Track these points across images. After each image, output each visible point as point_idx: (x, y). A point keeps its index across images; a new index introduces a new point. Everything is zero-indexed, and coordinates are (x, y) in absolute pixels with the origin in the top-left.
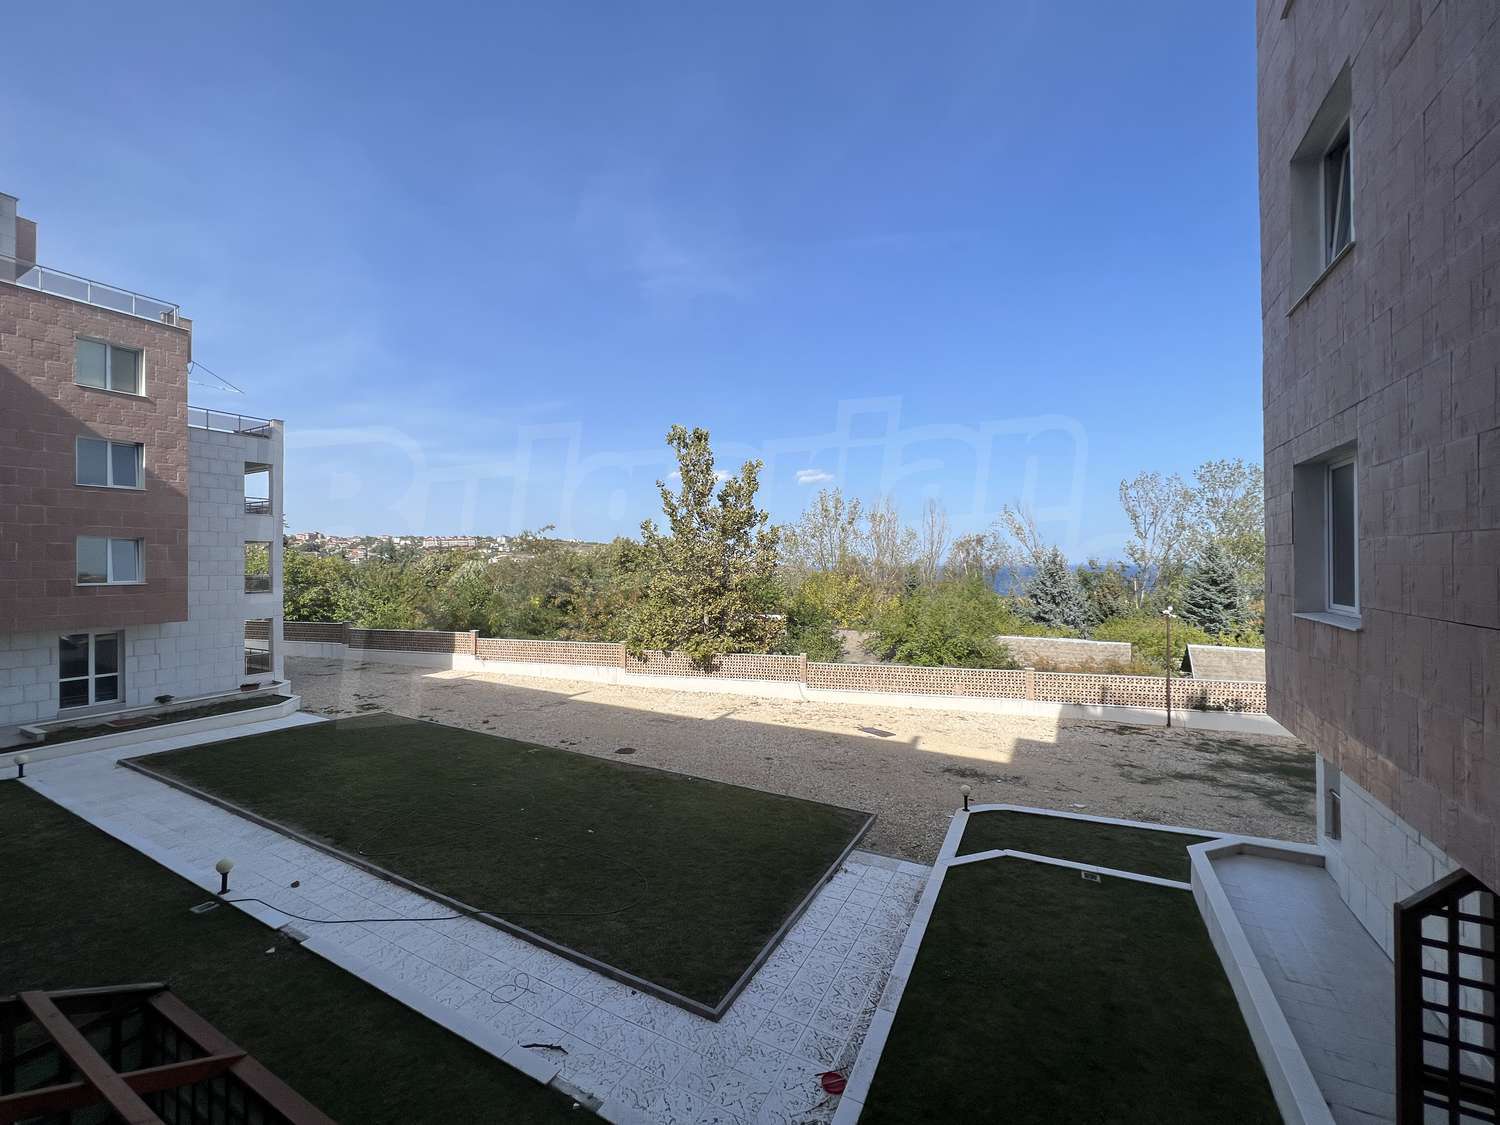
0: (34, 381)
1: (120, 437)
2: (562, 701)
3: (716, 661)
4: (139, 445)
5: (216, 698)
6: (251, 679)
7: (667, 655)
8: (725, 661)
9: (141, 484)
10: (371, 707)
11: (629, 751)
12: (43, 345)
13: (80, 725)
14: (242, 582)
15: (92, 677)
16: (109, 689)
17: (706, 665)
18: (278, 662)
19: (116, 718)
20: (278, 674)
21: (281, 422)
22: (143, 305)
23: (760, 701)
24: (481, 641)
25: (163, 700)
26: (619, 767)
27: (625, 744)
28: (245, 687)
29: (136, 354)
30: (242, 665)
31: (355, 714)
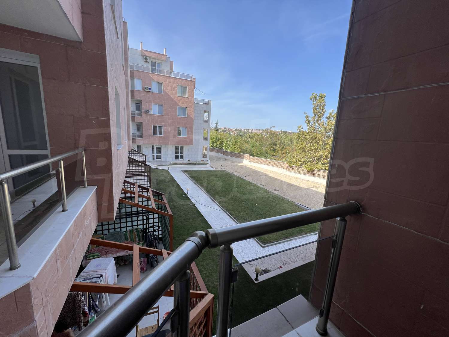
0: (172, 96)
1: (184, 106)
2: (265, 175)
3: (314, 172)
4: (186, 108)
5: (197, 162)
7: (299, 168)
8: (318, 172)
9: (186, 116)
10: (223, 168)
11: (276, 190)
12: (173, 88)
13: (177, 163)
14: (202, 138)
15: (179, 154)
16: (182, 157)
17: (311, 172)
19: (182, 163)
20: (208, 159)
21: (210, 100)
22: (188, 76)
24: (251, 157)
26: (272, 193)
28: (201, 160)
29: (186, 88)
30: (202, 156)
31: (220, 170)
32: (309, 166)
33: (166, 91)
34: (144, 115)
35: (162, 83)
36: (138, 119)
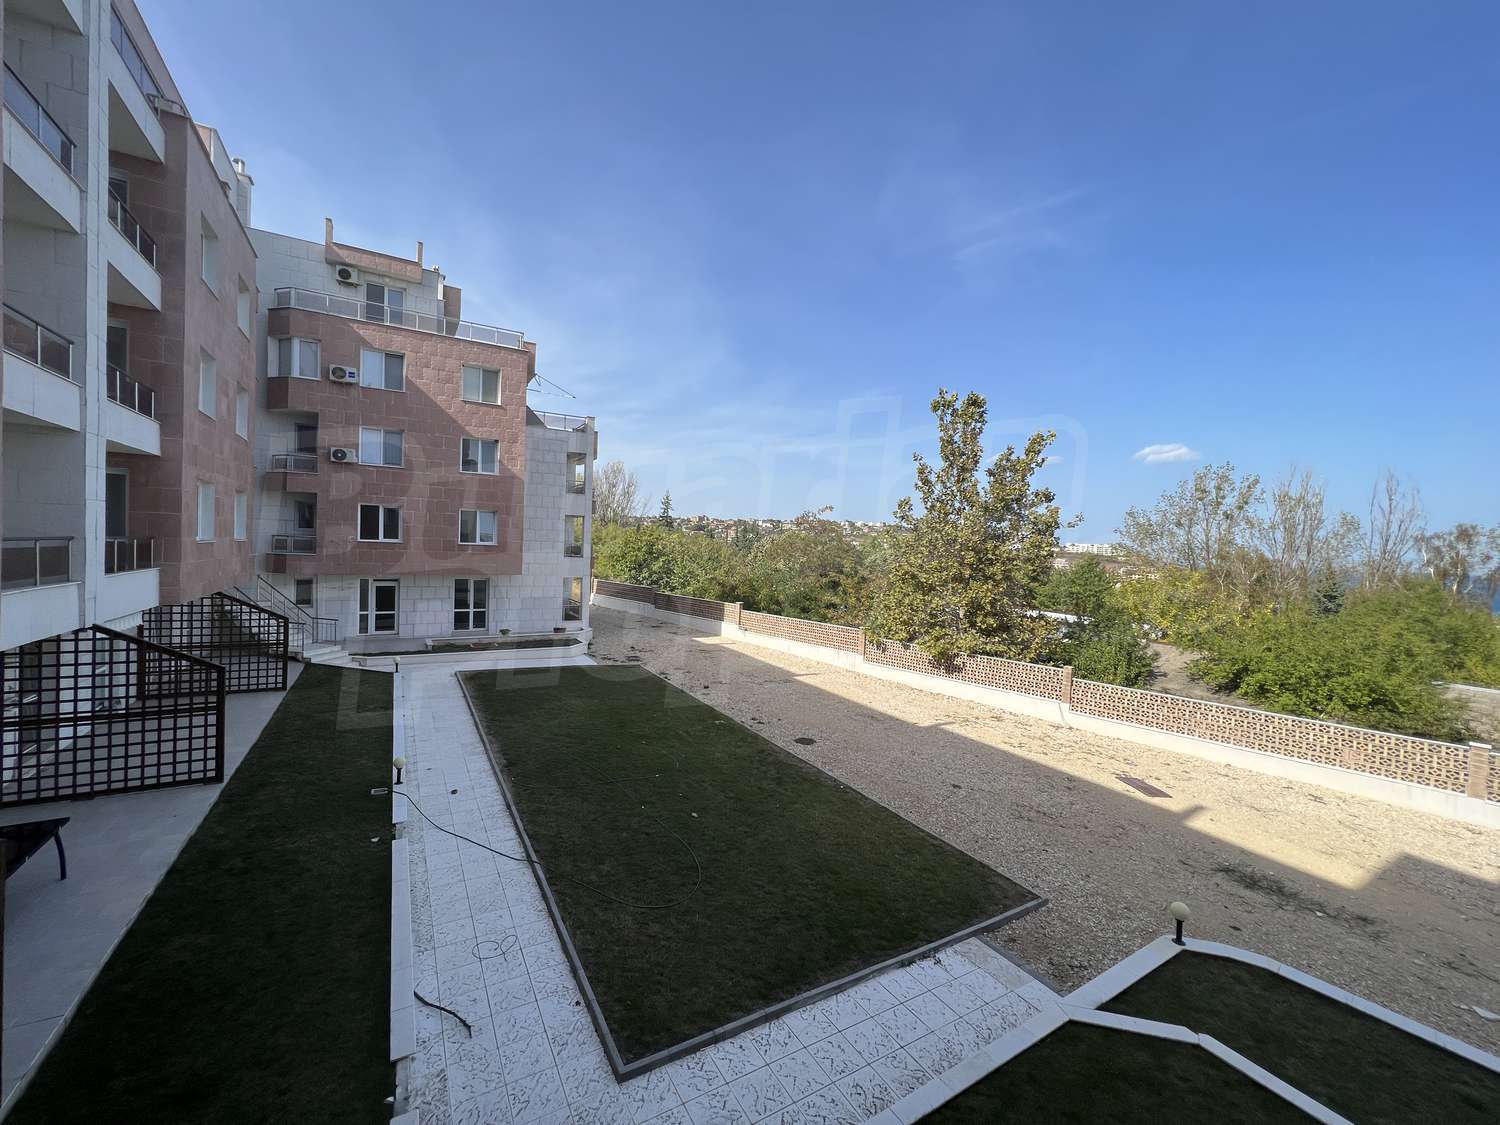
0: (440, 400)
1: (485, 436)
2: (787, 678)
3: (958, 661)
4: (497, 441)
5: (536, 636)
6: (561, 624)
7: (907, 647)
8: (970, 662)
9: (497, 472)
10: (637, 659)
11: (806, 742)
12: (445, 373)
13: (458, 643)
14: (561, 547)
15: (471, 610)
16: (480, 619)
17: (946, 663)
18: (585, 614)
19: (477, 641)
20: (584, 622)
21: (593, 418)
22: (503, 336)
23: (1005, 716)
24: (746, 613)
25: (504, 632)
26: (782, 756)
27: (809, 735)
28: (557, 630)
29: (496, 373)
30: (560, 614)
31: (619, 663)
32: (938, 639)
33: (418, 382)
34: (322, 466)
35: (401, 357)
36: (302, 483)
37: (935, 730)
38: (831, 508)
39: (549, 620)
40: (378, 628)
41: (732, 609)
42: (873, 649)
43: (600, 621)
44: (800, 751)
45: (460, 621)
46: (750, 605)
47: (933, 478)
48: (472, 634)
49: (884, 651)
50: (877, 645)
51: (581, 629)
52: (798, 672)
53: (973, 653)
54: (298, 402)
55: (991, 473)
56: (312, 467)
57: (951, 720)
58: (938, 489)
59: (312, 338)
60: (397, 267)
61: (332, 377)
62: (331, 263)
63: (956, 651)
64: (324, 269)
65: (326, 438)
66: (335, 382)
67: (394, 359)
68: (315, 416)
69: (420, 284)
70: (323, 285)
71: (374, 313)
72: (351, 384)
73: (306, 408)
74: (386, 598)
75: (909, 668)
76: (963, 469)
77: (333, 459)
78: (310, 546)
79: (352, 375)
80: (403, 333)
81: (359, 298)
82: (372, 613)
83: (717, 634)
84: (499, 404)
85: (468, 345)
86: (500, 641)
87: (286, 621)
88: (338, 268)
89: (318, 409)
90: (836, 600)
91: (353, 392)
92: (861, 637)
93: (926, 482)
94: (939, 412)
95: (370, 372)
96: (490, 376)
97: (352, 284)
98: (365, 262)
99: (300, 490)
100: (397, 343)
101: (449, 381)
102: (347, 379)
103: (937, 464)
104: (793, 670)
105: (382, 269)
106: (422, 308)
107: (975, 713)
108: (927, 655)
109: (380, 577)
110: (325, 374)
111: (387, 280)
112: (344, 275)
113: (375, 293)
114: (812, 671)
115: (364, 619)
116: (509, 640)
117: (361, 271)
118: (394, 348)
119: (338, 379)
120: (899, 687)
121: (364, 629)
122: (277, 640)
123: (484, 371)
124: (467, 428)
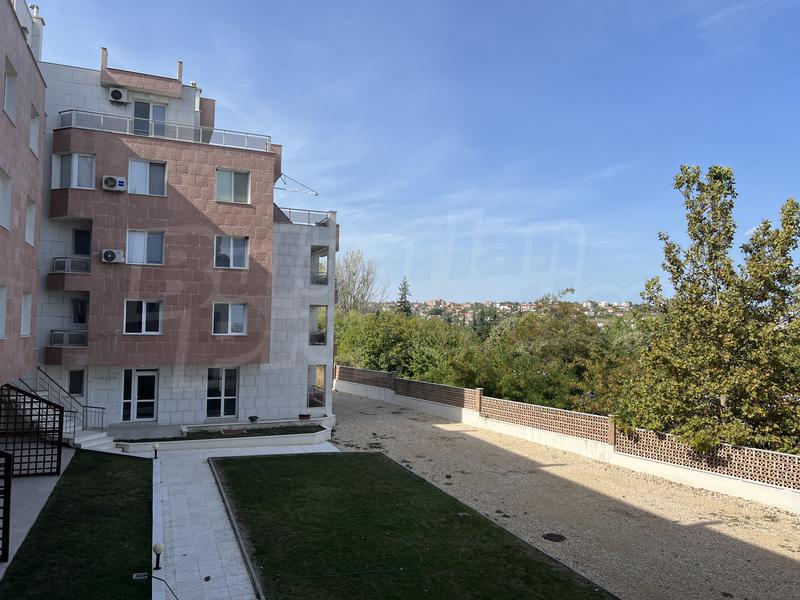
1: (237, 234)
2: (532, 468)
3: (722, 453)
4: (247, 238)
5: (283, 423)
6: (306, 411)
7: (662, 438)
8: (736, 455)
9: (247, 265)
10: (378, 445)
11: (556, 538)
12: (201, 177)
13: (210, 430)
14: (306, 337)
15: (223, 398)
16: (231, 408)
17: (708, 456)
18: (329, 399)
19: (227, 428)
20: (328, 409)
21: (334, 213)
22: (252, 140)
24: (486, 399)
25: (253, 419)
26: (529, 554)
27: (558, 531)
28: (302, 417)
29: (247, 175)
30: (305, 400)
32: (697, 429)
33: (178, 187)
34: (96, 268)
35: (163, 165)
36: (75, 282)
37: (699, 530)
38: (572, 290)
39: (293, 407)
40: (139, 415)
41: (472, 394)
42: (623, 439)
43: (343, 407)
44: (551, 549)
45: (213, 408)
46: (490, 391)
47: (681, 257)
48: (223, 421)
49: (636, 441)
50: (628, 435)
51: (326, 415)
52: (544, 462)
53: (740, 443)
54: (77, 210)
55: (746, 249)
56: (86, 268)
57: (716, 518)
58: (688, 269)
59: (89, 153)
60: (160, 85)
61: (105, 187)
62: (105, 86)
63: (718, 442)
64: (100, 91)
65: (99, 241)
66: (106, 191)
67: (158, 167)
68: (89, 222)
69: (180, 98)
70: (98, 105)
71: (141, 128)
72: (119, 192)
73: (82, 215)
74: (148, 387)
75: (666, 460)
76: (715, 247)
77: (104, 260)
78: (81, 340)
79: (121, 184)
80: (166, 143)
81: (128, 115)
82: (134, 401)
83: (458, 420)
84: (249, 203)
85: (221, 151)
86: (249, 427)
87: (62, 410)
88: (112, 89)
89: (92, 215)
90: (581, 385)
91: (122, 199)
92: (611, 426)
93: (675, 261)
94: (683, 189)
95: (137, 181)
96: (241, 178)
97: (122, 103)
98: (133, 82)
99: (75, 289)
100: (160, 153)
101: (204, 184)
102: (118, 188)
103: (684, 242)
104: (539, 459)
105: (147, 87)
106: (181, 120)
107: (746, 511)
108: (685, 447)
109: (142, 367)
110: (99, 183)
111: (152, 97)
112: (116, 95)
113: (142, 110)
114: (559, 461)
115: (127, 407)
116: (257, 427)
117: (131, 90)
118: (157, 158)
119: (109, 188)
120: (656, 480)
121: (127, 416)
122: (54, 428)
123: (236, 173)
124: (220, 227)
